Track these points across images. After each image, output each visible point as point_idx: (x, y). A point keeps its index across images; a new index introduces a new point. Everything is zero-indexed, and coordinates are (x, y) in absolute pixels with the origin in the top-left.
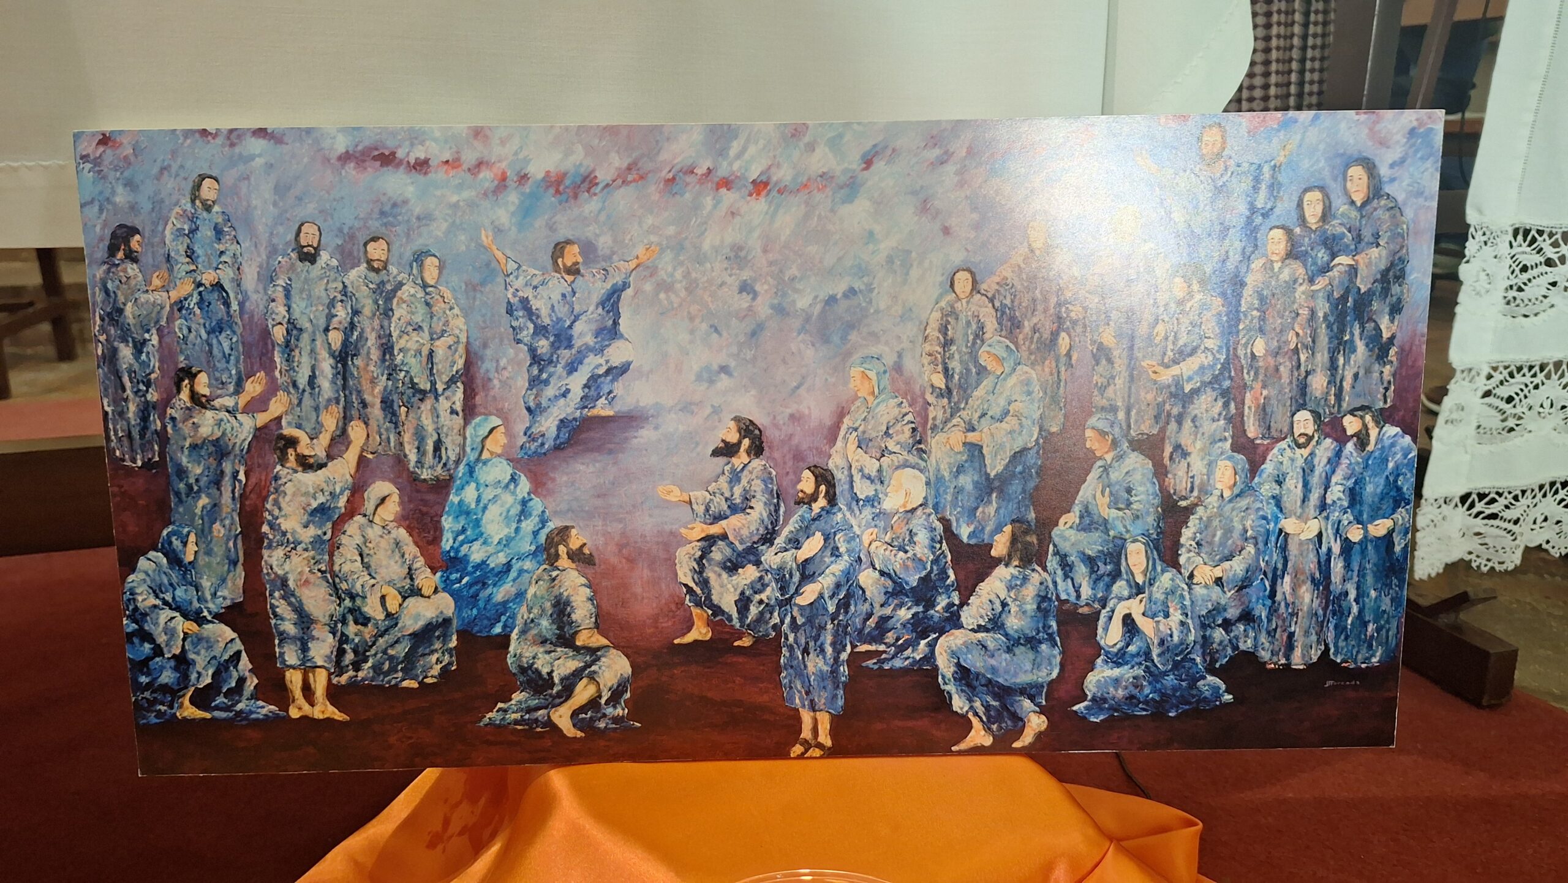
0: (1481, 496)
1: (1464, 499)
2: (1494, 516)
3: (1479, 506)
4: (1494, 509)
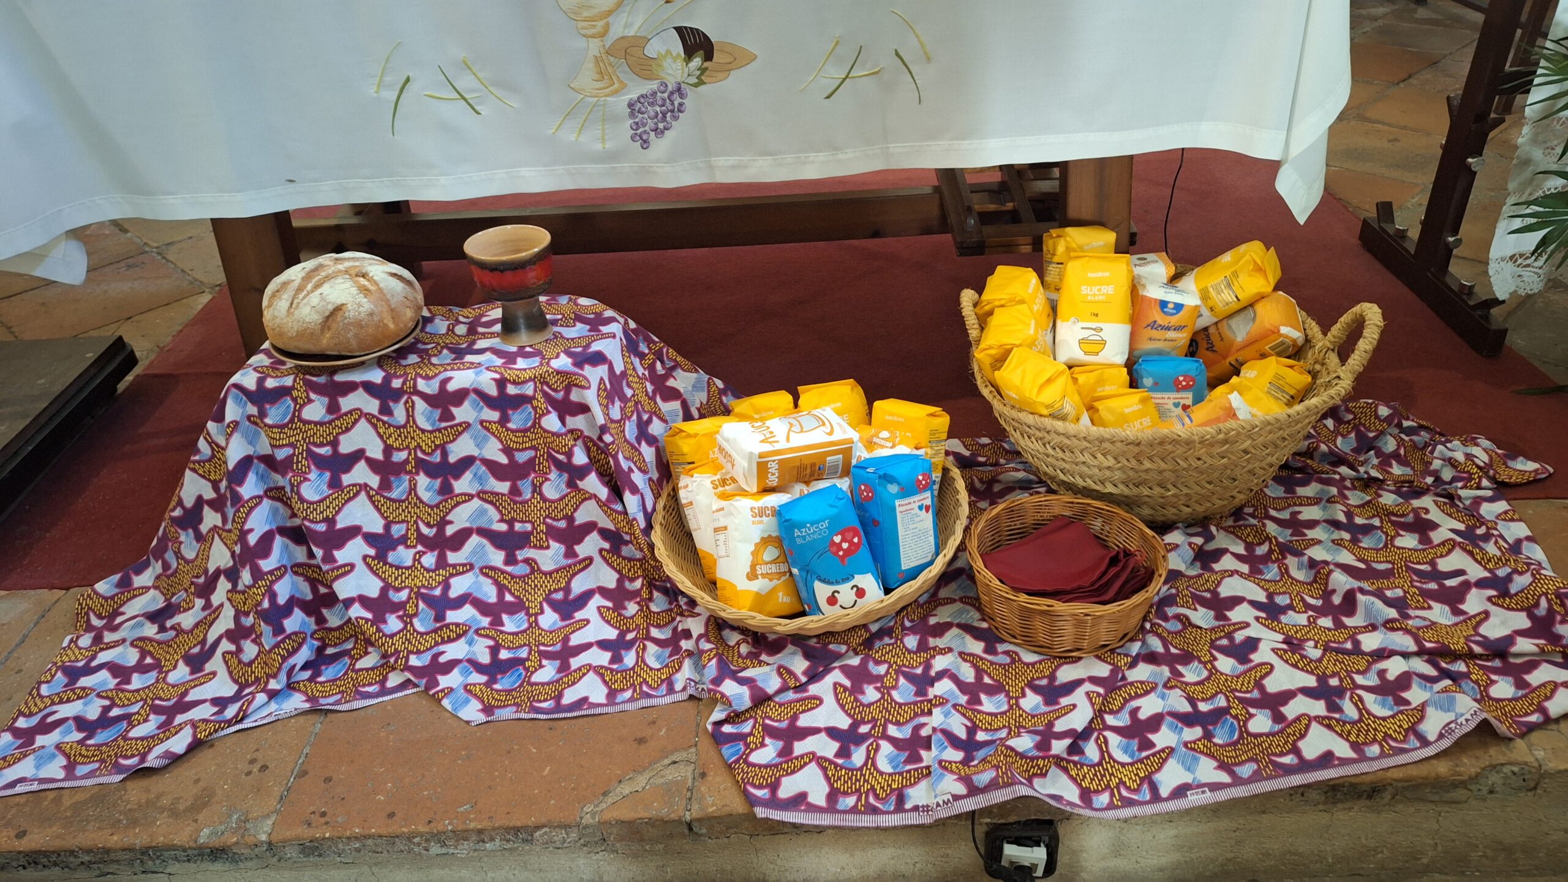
0: (1521, 255)
1: (1511, 258)
2: (1528, 266)
3: (1519, 261)
4: (1528, 262)
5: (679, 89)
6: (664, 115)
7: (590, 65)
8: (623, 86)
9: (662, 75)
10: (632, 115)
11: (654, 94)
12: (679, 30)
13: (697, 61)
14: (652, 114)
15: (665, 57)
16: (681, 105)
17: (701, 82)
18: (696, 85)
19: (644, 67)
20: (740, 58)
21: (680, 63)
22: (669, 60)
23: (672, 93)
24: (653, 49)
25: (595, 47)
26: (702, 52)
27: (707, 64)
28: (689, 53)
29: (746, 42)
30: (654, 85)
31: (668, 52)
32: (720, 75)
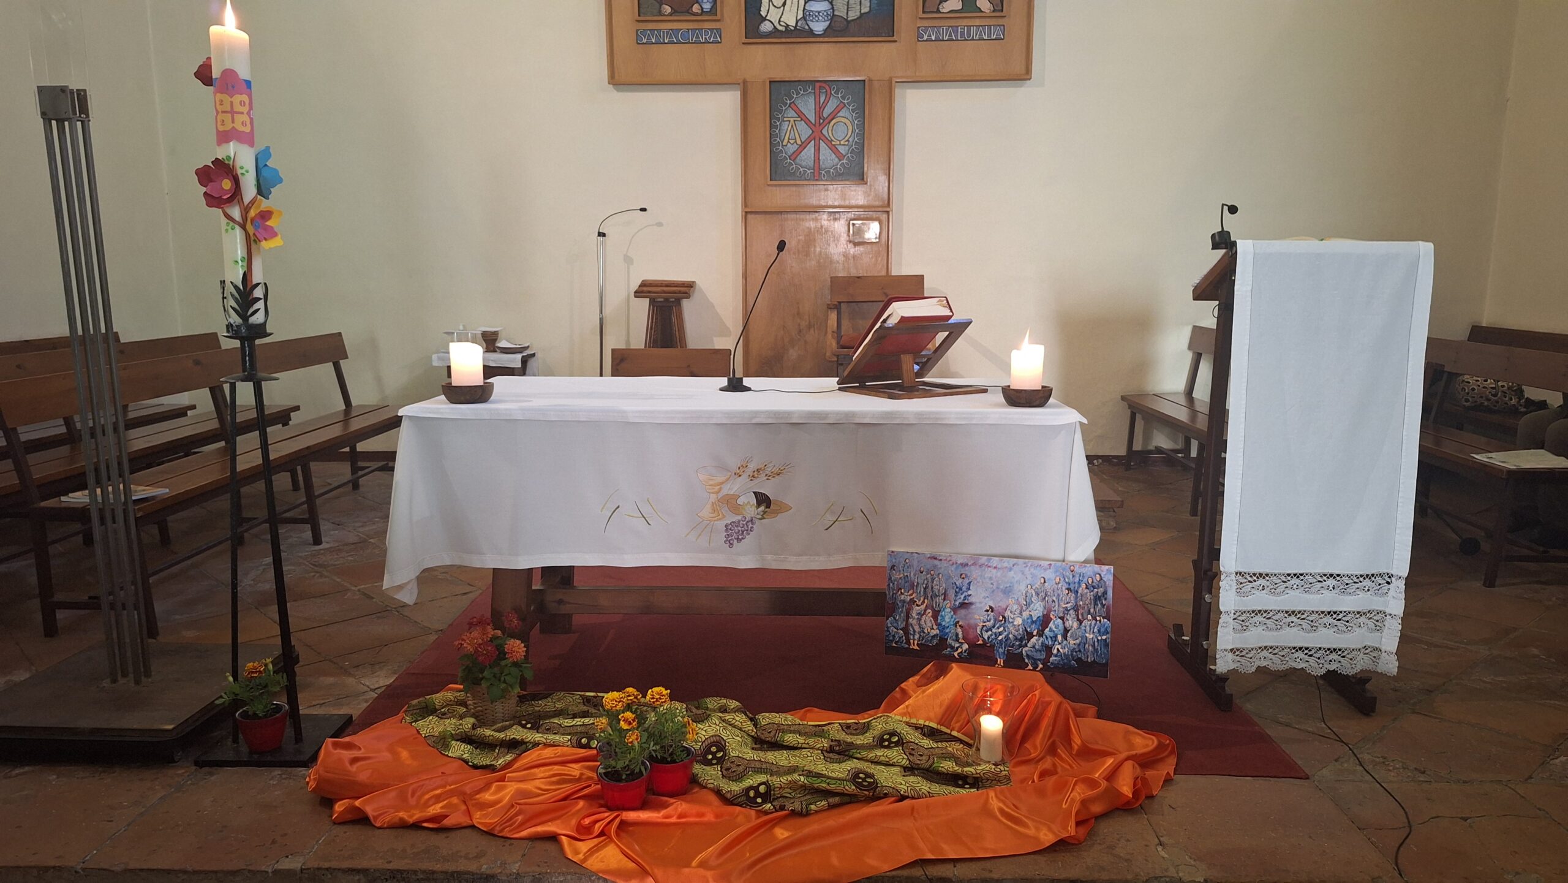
0: (1237, 649)
2: (1243, 656)
3: (1237, 652)
4: (1243, 653)
5: (752, 520)
6: (743, 532)
7: (709, 507)
8: (724, 516)
9: (744, 513)
10: (726, 530)
11: (739, 521)
12: (755, 493)
13: (762, 508)
14: (737, 531)
15: (747, 505)
16: (752, 527)
17: (763, 518)
18: (760, 519)
19: (735, 508)
20: (784, 508)
21: (754, 508)
22: (749, 506)
23: (748, 522)
24: (740, 501)
25: (713, 497)
26: (765, 504)
27: (767, 510)
28: (759, 504)
29: (788, 501)
30: (739, 518)
31: (749, 502)
32: (773, 515)
